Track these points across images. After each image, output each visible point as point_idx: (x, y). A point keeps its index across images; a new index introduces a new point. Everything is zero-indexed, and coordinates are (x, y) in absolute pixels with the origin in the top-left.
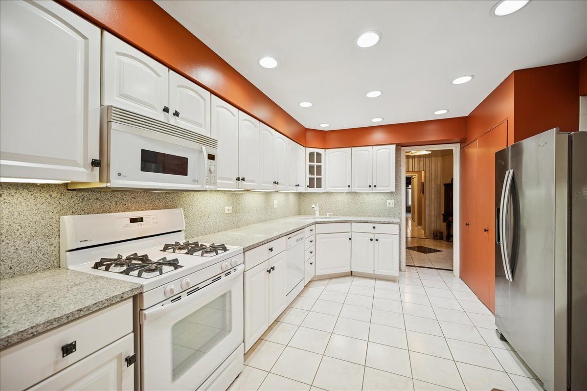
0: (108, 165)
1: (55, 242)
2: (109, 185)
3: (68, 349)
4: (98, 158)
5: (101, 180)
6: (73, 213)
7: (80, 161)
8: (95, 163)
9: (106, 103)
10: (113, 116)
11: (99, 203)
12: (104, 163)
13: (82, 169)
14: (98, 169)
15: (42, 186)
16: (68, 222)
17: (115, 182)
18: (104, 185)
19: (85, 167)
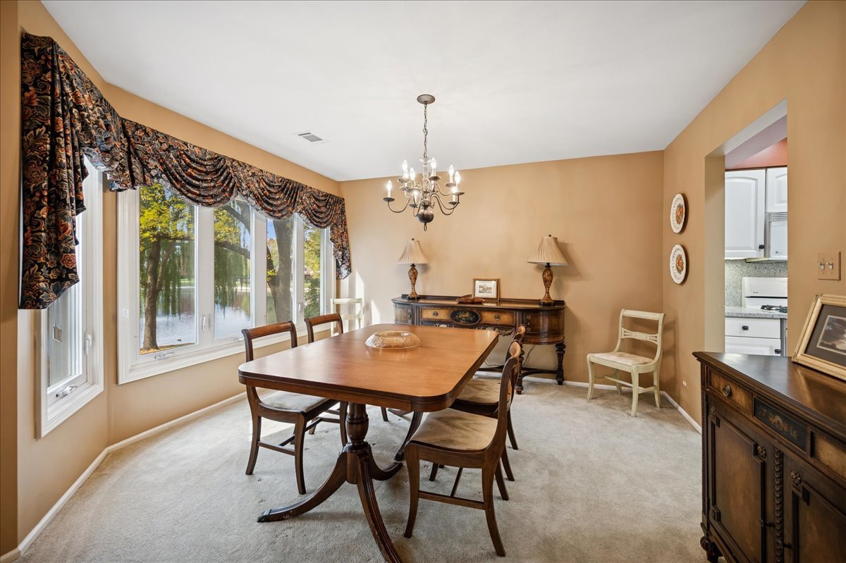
0: (769, 247)
1: (739, 292)
2: (770, 259)
3: (745, 328)
4: (763, 244)
5: (765, 256)
6: (749, 276)
7: (753, 246)
8: (761, 247)
9: (769, 210)
10: (772, 218)
11: (766, 271)
12: (767, 247)
13: (754, 251)
14: (763, 250)
15: (733, 261)
16: (746, 281)
17: (774, 257)
18: (767, 259)
19: (755, 249)
